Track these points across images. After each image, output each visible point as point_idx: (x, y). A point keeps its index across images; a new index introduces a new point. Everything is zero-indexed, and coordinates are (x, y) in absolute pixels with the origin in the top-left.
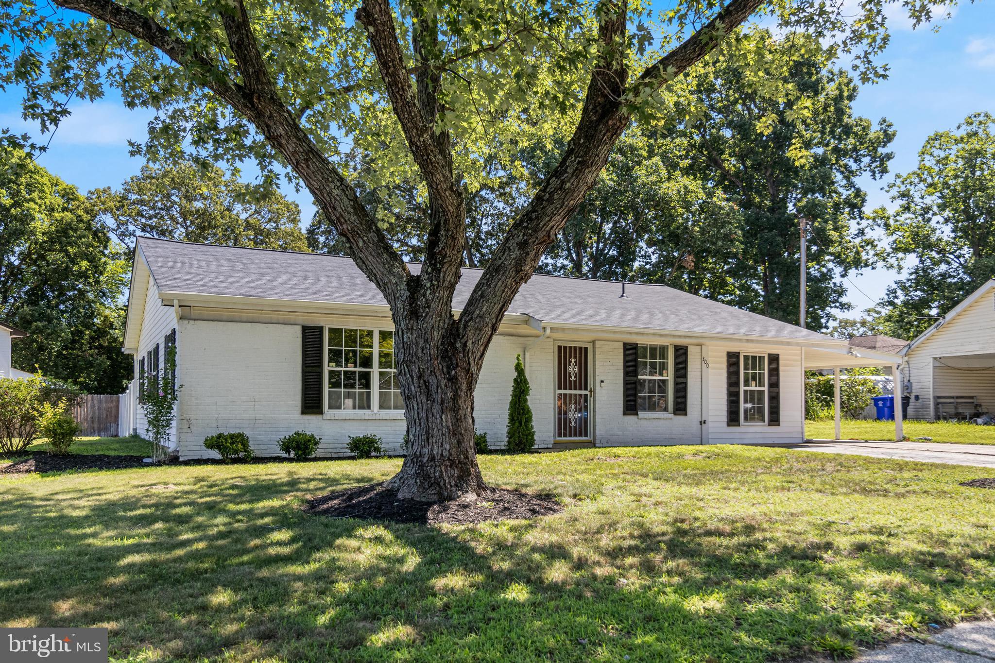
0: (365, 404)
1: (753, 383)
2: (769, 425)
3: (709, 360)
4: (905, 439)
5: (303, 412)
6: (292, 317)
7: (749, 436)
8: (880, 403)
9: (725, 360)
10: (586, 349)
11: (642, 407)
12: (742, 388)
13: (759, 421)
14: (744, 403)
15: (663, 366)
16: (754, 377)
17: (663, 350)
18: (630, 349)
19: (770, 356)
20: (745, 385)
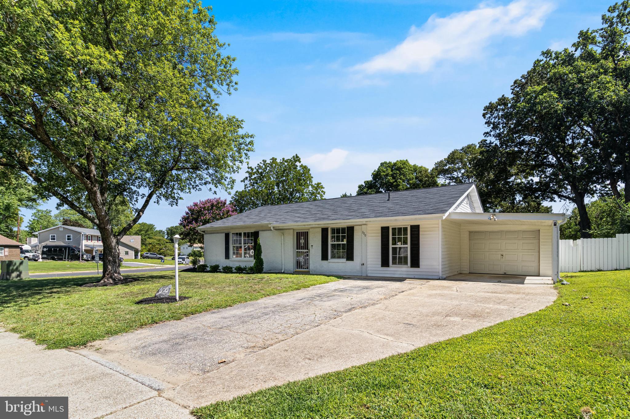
1: (400, 243)
2: (411, 267)
3: (368, 232)
5: (226, 258)
7: (397, 273)
9: (380, 231)
10: (307, 232)
11: (333, 257)
12: (391, 246)
13: (404, 264)
14: (393, 254)
15: (343, 237)
16: (400, 240)
17: (343, 229)
18: (325, 231)
19: (412, 227)
20: (393, 244)
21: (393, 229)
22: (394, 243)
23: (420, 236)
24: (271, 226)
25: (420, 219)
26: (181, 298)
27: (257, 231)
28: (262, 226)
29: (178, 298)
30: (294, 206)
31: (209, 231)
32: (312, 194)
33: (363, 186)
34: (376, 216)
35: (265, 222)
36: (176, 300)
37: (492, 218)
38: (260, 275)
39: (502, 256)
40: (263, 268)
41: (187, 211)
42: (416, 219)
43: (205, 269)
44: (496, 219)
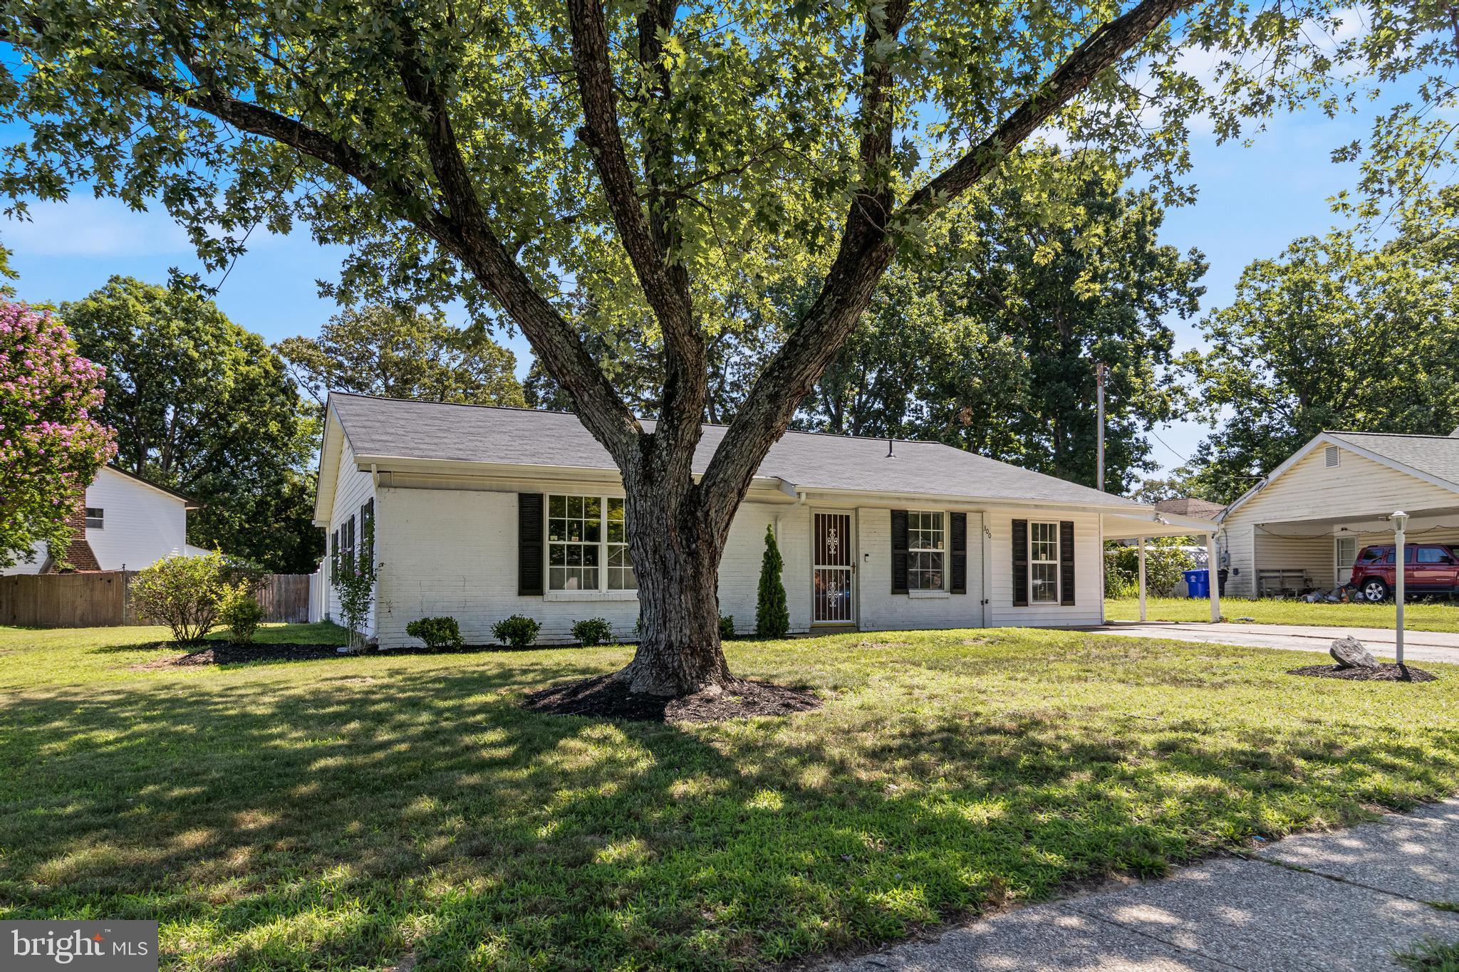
0: (592, 583)
1: (1044, 556)
2: (1062, 604)
3: (992, 530)
4: (1222, 620)
5: (521, 593)
6: (508, 484)
7: (1038, 617)
8: (1193, 578)
9: (1010, 528)
10: (848, 517)
11: (913, 584)
12: (1030, 562)
13: (1052, 600)
14: (1033, 579)
15: (937, 537)
16: (1044, 548)
17: (937, 518)
18: (899, 518)
19: (1063, 524)
20: (1033, 558)
21: (1033, 525)
22: (1035, 556)
23: (1075, 544)
24: (803, 490)
37: (1160, 519)
44: (1166, 522)
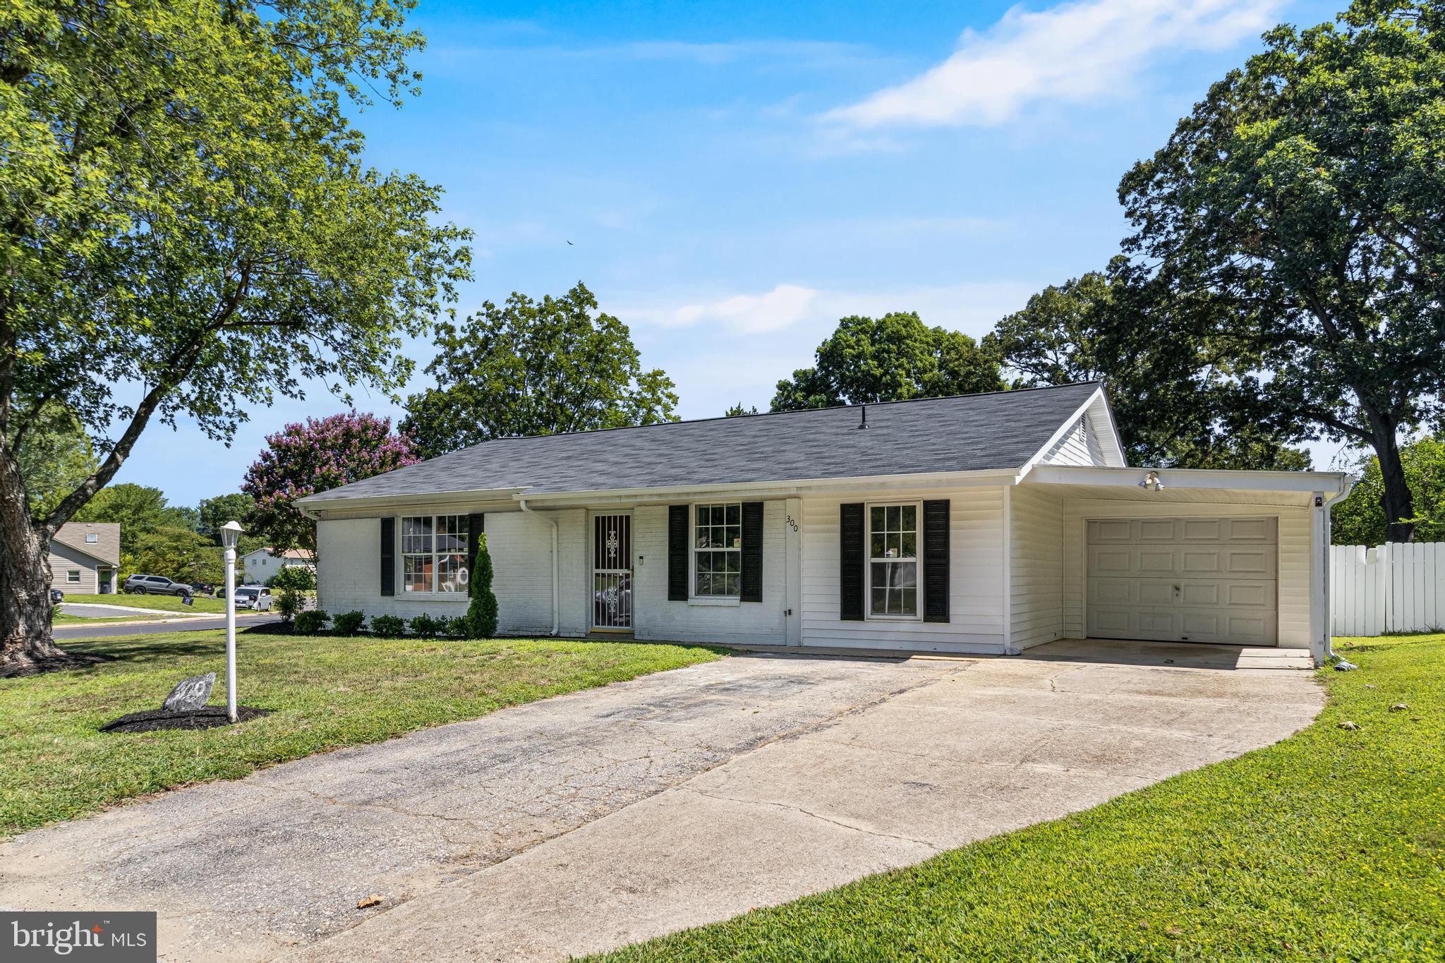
1: (893, 552)
2: (926, 620)
3: (803, 520)
5: (383, 594)
9: (838, 517)
10: (628, 518)
11: (702, 591)
12: (869, 560)
13: (906, 613)
14: (873, 584)
15: (733, 533)
16: (893, 540)
17: (732, 510)
18: (678, 514)
19: (928, 505)
20: (874, 555)
21: (874, 510)
22: (878, 553)
23: (952, 532)
24: (521, 498)
25: (950, 483)
26: (245, 713)
27: (479, 511)
28: (493, 498)
29: (233, 713)
30: (587, 440)
31: (336, 511)
32: (640, 403)
33: (789, 384)
34: (827, 474)
35: (501, 487)
36: (227, 718)
37: (1149, 481)
38: (486, 644)
39: (1177, 589)
40: (495, 623)
41: (267, 448)
42: (939, 483)
43: (321, 625)
44: (1161, 487)
